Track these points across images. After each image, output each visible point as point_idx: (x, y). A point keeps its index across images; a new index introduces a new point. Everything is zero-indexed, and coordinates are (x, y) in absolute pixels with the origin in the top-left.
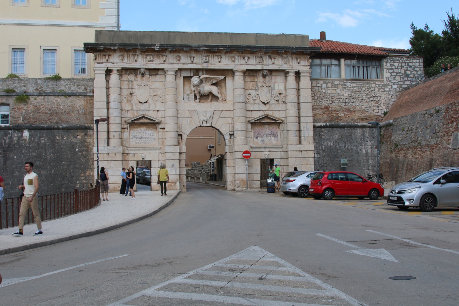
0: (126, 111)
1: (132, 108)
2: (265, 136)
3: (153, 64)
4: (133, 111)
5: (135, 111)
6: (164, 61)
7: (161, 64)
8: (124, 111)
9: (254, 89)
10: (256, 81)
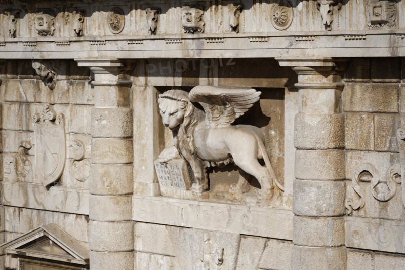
0: (15, 211)
1: (27, 202)
3: (53, 46)
4: (30, 211)
5: (35, 212)
6: (79, 34)
7: (73, 44)
8: (11, 209)
9: (386, 149)
10: (395, 110)
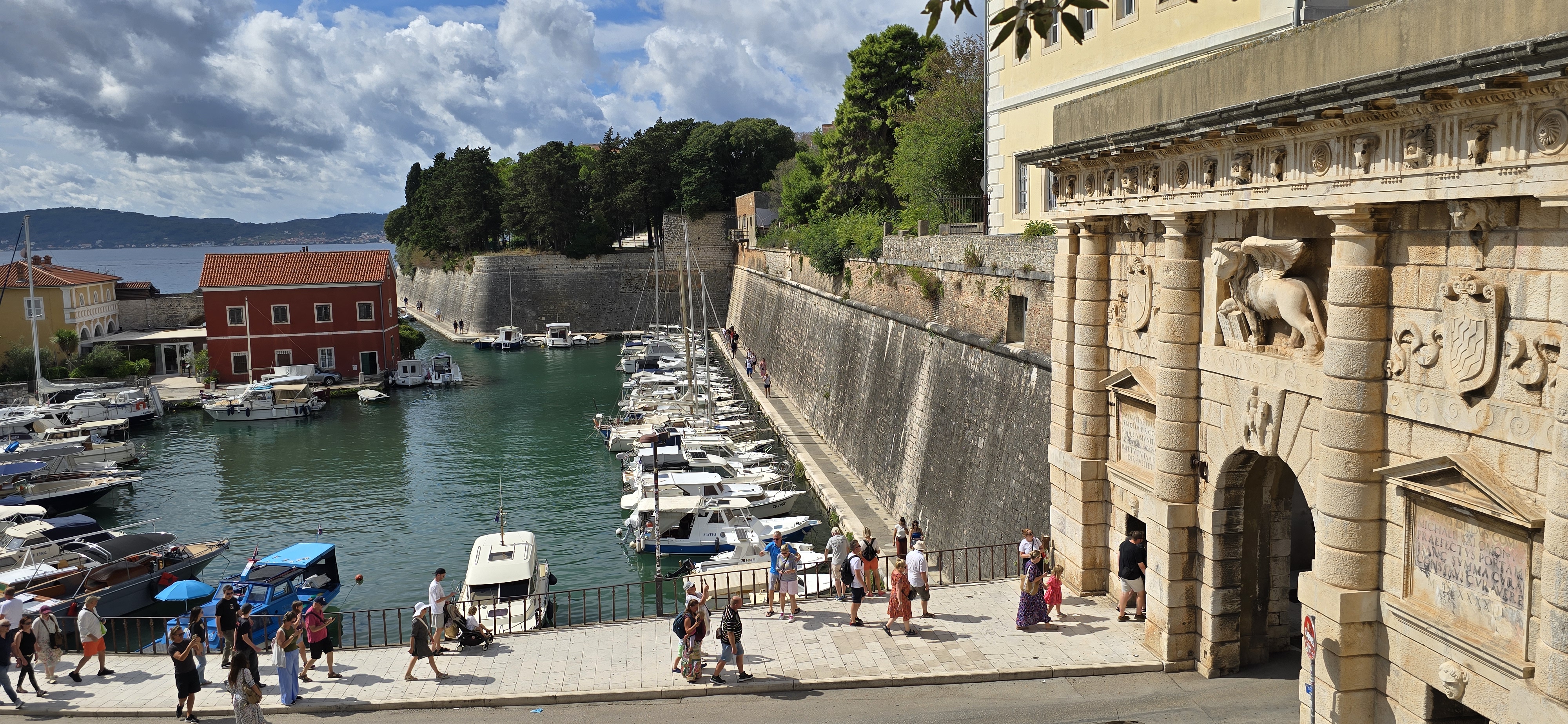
0: (1115, 353)
2: (1462, 571)
3: (1136, 202)
4: (1126, 353)
5: (1129, 354)
6: (1155, 189)
7: (1150, 200)
8: (1113, 351)
9: (1430, 307)
10: (1443, 262)
